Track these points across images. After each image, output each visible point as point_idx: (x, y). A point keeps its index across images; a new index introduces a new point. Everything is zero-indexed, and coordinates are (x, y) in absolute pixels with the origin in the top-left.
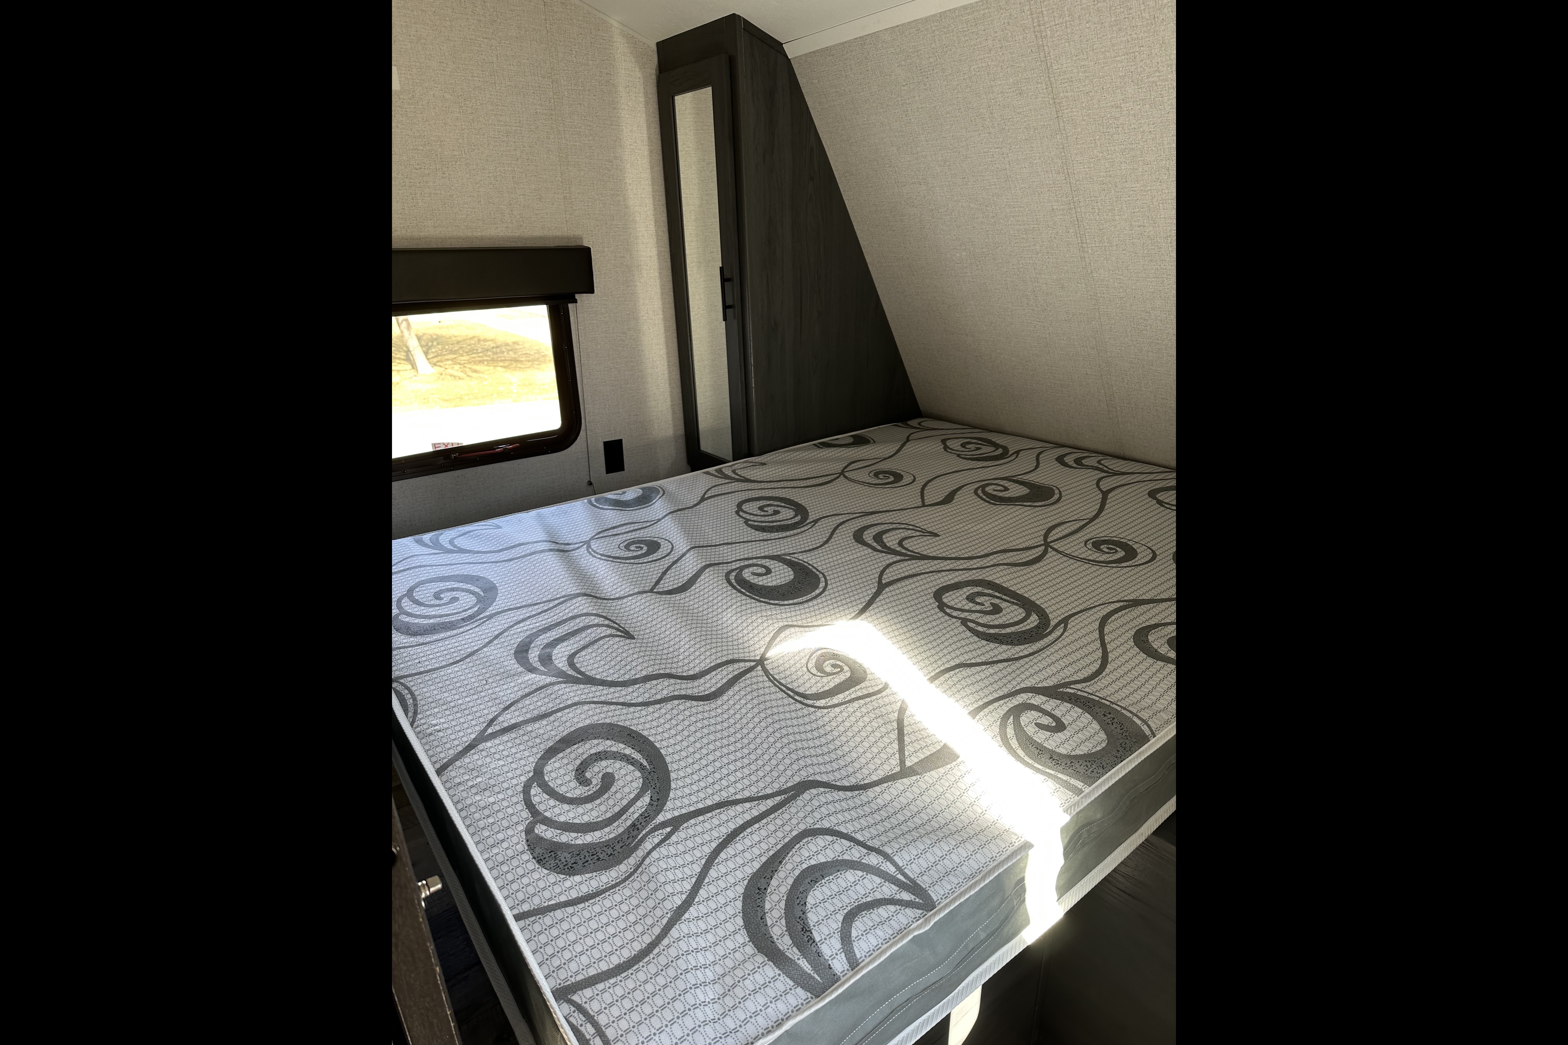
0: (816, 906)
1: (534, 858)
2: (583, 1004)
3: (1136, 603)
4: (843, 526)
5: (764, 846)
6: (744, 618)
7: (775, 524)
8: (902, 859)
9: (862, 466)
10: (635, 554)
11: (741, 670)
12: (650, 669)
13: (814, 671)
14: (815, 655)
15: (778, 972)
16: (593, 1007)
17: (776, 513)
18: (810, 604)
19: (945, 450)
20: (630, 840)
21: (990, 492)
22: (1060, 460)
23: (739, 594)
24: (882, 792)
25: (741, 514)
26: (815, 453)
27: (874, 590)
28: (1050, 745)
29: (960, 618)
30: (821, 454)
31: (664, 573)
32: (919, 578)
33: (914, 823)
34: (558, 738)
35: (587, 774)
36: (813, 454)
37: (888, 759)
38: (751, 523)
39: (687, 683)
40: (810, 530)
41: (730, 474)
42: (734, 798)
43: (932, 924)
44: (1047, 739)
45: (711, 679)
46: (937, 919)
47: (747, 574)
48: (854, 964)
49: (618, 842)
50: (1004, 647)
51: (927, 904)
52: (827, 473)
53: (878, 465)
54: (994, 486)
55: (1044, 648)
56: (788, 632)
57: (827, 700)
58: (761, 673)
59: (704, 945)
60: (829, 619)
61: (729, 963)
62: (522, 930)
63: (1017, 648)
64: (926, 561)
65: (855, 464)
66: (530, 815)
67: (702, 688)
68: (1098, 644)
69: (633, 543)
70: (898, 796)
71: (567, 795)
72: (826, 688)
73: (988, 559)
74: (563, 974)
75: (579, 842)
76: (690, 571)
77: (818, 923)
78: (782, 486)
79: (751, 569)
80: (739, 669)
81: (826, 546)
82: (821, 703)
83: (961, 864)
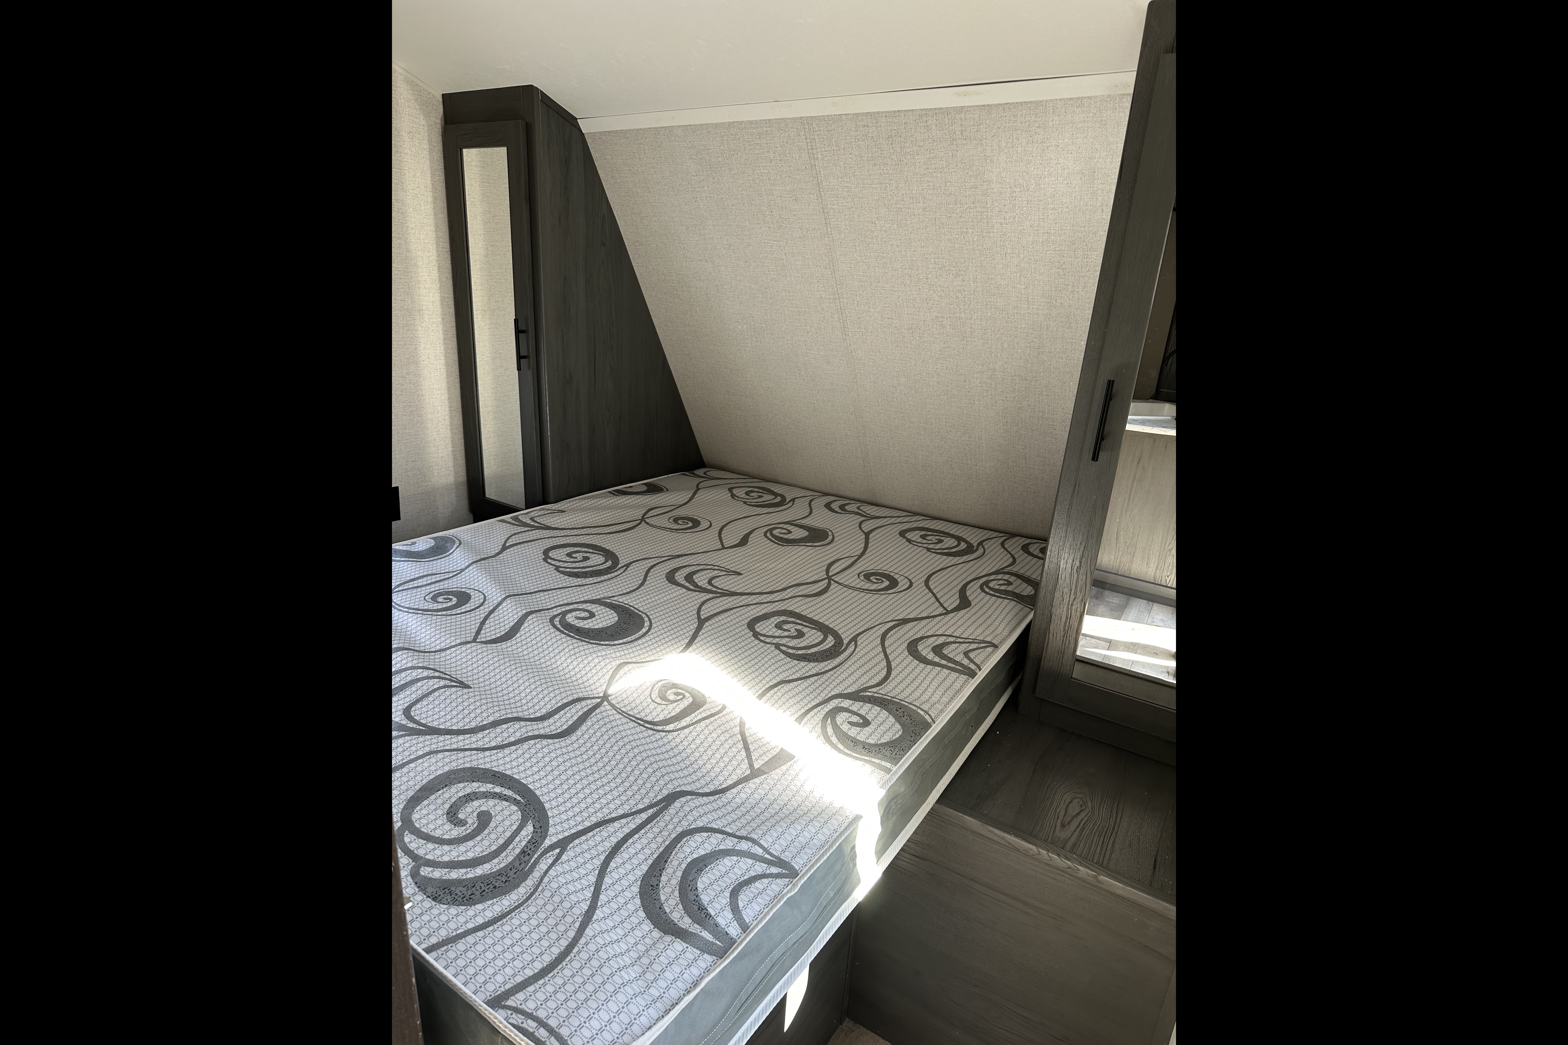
0: (705, 889)
1: (428, 897)
2: (519, 1006)
3: (904, 621)
4: (654, 569)
5: (647, 851)
6: (580, 659)
7: (587, 570)
8: (767, 841)
9: (660, 512)
10: (445, 606)
11: (590, 707)
12: (497, 715)
13: (659, 700)
14: (656, 686)
15: (685, 945)
16: (530, 1006)
17: (586, 559)
18: (640, 642)
19: (733, 498)
20: (523, 866)
21: (777, 534)
22: (828, 506)
23: (569, 638)
24: (738, 793)
25: (549, 561)
26: (613, 500)
27: (696, 626)
28: (861, 737)
29: (773, 644)
30: (619, 502)
31: (483, 623)
32: (732, 612)
33: (769, 813)
34: (418, 787)
35: (460, 816)
36: (610, 502)
37: (739, 765)
38: (563, 569)
39: (537, 724)
40: (624, 574)
41: (528, 522)
42: (609, 817)
43: (799, 886)
44: (858, 733)
45: (560, 718)
46: (802, 882)
47: (570, 618)
48: (745, 928)
49: (511, 869)
50: (812, 664)
51: (792, 873)
52: (629, 520)
53: (675, 511)
54: (779, 530)
55: (843, 663)
56: (626, 668)
57: (676, 724)
58: (609, 707)
59: (616, 938)
60: (660, 654)
61: (641, 948)
62: (436, 959)
63: (823, 664)
64: (735, 597)
65: (654, 511)
66: (411, 861)
67: (553, 728)
68: (882, 655)
69: (440, 594)
70: (752, 794)
71: (444, 837)
72: (673, 714)
73: (786, 592)
74: (491, 987)
75: (470, 876)
76: (511, 619)
77: (711, 902)
78: (586, 532)
79: (574, 614)
80: (587, 706)
81: (643, 588)
82: (671, 727)
83: (812, 839)
